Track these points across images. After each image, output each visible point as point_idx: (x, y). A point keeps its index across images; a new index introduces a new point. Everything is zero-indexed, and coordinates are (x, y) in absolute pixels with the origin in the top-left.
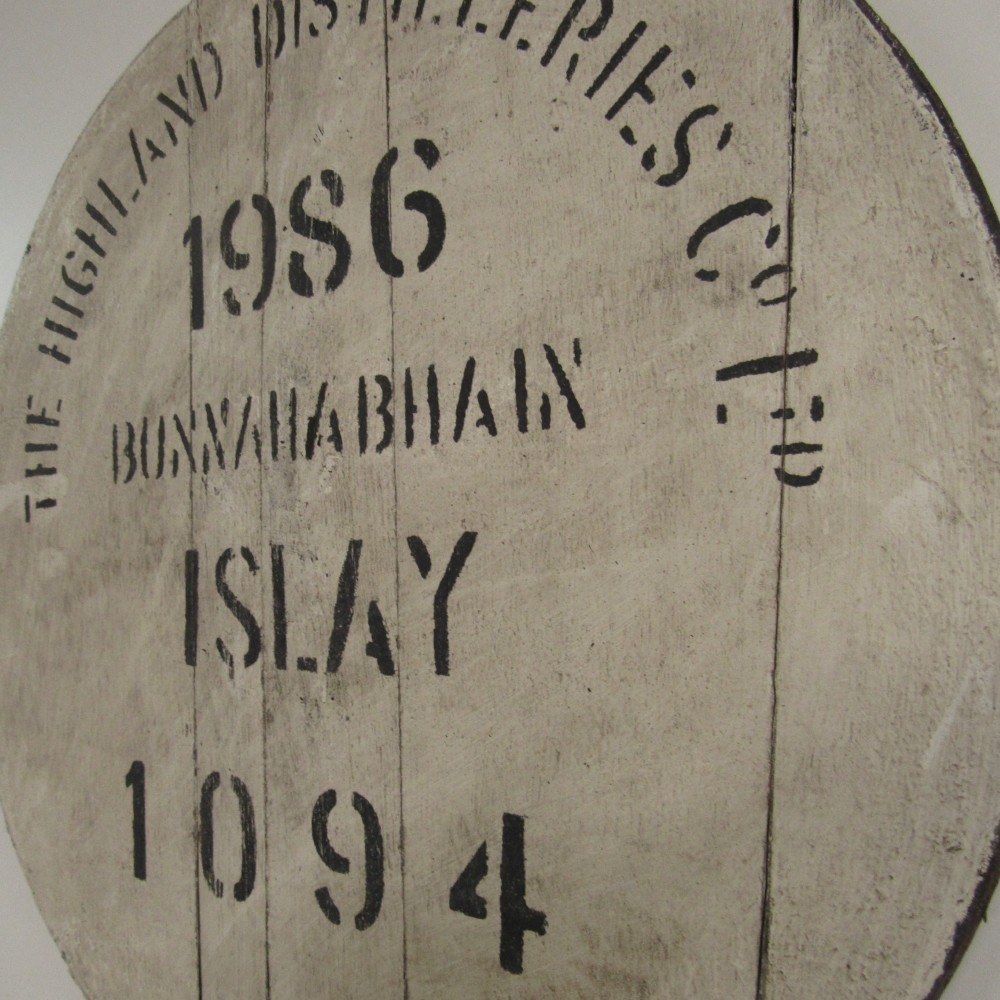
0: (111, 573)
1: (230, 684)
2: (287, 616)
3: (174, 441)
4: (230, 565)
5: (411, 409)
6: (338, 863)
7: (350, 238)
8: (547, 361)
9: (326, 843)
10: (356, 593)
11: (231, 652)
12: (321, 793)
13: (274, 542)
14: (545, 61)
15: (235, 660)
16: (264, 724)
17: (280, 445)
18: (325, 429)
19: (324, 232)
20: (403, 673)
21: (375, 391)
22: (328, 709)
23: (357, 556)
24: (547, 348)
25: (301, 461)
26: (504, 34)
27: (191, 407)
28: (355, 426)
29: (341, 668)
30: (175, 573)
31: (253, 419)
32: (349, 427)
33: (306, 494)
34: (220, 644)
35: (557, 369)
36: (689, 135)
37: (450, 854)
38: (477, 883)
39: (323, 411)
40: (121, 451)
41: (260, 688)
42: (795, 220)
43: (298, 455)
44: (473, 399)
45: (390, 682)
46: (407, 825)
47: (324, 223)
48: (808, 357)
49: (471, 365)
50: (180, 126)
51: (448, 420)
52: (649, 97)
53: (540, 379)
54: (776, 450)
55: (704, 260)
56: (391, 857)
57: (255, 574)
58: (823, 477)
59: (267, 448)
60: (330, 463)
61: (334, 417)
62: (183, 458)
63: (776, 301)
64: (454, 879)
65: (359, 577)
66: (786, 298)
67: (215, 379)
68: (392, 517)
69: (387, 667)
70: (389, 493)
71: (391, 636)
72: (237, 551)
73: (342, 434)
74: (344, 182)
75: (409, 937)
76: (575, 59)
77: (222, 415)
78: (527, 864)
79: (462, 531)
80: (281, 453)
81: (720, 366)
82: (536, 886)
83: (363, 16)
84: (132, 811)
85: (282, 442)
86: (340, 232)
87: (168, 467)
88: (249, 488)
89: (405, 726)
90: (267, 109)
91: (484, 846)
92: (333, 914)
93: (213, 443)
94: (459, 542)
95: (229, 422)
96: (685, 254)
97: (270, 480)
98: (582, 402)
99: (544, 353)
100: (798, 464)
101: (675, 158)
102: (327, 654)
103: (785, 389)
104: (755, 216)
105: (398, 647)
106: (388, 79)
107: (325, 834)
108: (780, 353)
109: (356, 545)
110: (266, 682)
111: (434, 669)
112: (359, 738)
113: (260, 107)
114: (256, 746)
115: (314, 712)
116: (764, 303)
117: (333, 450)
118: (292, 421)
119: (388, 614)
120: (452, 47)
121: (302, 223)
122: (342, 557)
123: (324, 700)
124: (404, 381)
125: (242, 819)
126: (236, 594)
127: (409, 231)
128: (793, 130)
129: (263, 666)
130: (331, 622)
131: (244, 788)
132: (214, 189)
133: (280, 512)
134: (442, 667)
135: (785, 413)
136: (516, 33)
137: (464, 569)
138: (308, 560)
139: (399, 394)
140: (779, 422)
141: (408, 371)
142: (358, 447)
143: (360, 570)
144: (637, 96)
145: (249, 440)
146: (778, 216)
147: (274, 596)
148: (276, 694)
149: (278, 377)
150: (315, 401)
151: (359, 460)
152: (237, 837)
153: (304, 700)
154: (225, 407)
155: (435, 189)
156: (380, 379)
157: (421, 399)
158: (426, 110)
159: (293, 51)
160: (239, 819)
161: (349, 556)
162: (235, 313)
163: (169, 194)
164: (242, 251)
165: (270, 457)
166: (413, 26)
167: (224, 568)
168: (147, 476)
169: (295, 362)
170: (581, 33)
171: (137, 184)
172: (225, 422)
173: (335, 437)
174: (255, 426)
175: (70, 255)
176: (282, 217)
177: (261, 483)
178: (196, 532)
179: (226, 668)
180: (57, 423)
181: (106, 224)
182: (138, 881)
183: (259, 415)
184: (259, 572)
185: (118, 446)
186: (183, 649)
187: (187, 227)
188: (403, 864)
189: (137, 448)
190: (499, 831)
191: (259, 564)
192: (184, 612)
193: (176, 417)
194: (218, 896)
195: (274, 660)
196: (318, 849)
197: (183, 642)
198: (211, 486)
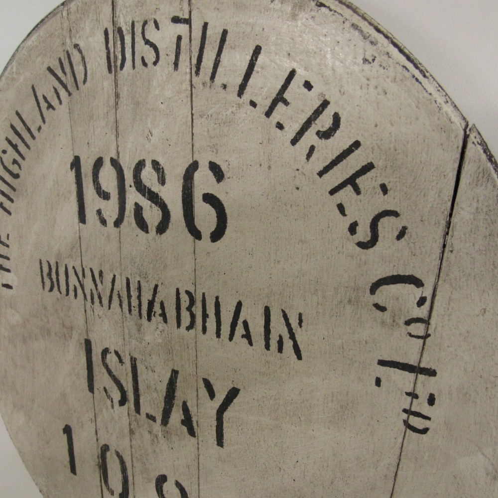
0: (46, 334)
1: (112, 411)
2: (140, 392)
3: (73, 281)
4: (109, 356)
5: (205, 316)
7: (170, 207)
8: (283, 319)
9: (163, 495)
10: (176, 395)
11: (112, 396)
12: (159, 474)
13: (132, 355)
14: (294, 142)
15: (114, 400)
16: (130, 434)
17: (132, 308)
18: (157, 308)
19: (154, 198)
20: (200, 439)
21: (185, 299)
22: (162, 440)
23: (176, 378)
24: (283, 311)
25: (145, 321)
26: (268, 114)
27: (82, 265)
28: (174, 313)
29: (169, 425)
30: (80, 347)
31: (117, 287)
32: (171, 313)
33: (148, 338)
34: (105, 390)
35: (288, 325)
36: (379, 224)
39: (156, 299)
40: (45, 274)
41: (127, 417)
42: (437, 298)
43: (143, 317)
44: (240, 323)
45: (193, 440)
47: (154, 193)
48: (432, 373)
49: (239, 305)
50: (63, 93)
51: (226, 328)
52: (358, 191)
53: (278, 327)
54: (405, 411)
55: (379, 298)
57: (122, 365)
58: (429, 433)
59: (125, 306)
60: (161, 328)
61: (162, 304)
62: (79, 291)
63: (418, 337)
65: (177, 388)
66: (424, 338)
67: (95, 257)
68: (194, 365)
69: (192, 432)
70: (193, 353)
71: (194, 419)
72: (112, 350)
73: (167, 315)
74: (166, 172)
76: (312, 149)
77: (100, 278)
79: (232, 386)
80: (133, 312)
81: (381, 358)
83: (176, 64)
84: (67, 445)
85: (134, 307)
86: (164, 202)
87: (72, 293)
88: (117, 322)
89: (201, 461)
90: (117, 104)
93: (95, 291)
94: (230, 390)
95: (104, 283)
96: (368, 291)
97: (128, 324)
98: (301, 347)
99: (282, 314)
100: (415, 421)
101: (369, 234)
102: (161, 417)
103: (415, 383)
104: (412, 286)
105: (198, 425)
106: (192, 115)
107: (162, 491)
108: (416, 364)
109: (175, 373)
110: (130, 416)
111: (216, 442)
112: (178, 459)
113: (112, 101)
114: (127, 442)
115: (155, 440)
116: (410, 335)
117: (162, 322)
118: (139, 297)
119: (193, 410)
120: (234, 108)
121: (140, 187)
122: (168, 376)
123: (160, 436)
124: (201, 299)
126: (112, 371)
127: (205, 216)
128: (444, 246)
129: (128, 408)
130: (163, 404)
131: (122, 457)
132: (86, 144)
133: (134, 342)
134: (220, 443)
135: (413, 395)
136: (276, 116)
137: (232, 404)
138: (150, 371)
139: (199, 305)
140: (409, 399)
141: (204, 294)
142: (176, 325)
143: (178, 385)
144: (349, 187)
145: (115, 297)
146: (427, 292)
147: (133, 380)
148: (135, 423)
149: (130, 272)
150: (151, 293)
151: (177, 331)
152: (120, 476)
153: (150, 432)
154: (101, 273)
155: (221, 197)
156: (188, 292)
157: (211, 311)
158: (217, 144)
159: (132, 71)
160: (120, 469)
161: (172, 376)
162: (103, 225)
163: (60, 135)
164: (106, 190)
165: (128, 312)
166: (209, 85)
167: (106, 356)
168: (61, 293)
169: (139, 267)
170: (318, 133)
171: (39, 122)
172: (102, 283)
173: (164, 315)
174: (118, 292)
175: (4, 152)
176: (129, 178)
177: (123, 322)
178: (89, 331)
179: (109, 402)
180: (8, 246)
181: (23, 141)
182: (72, 474)
183: (120, 286)
184: (124, 365)
185: (43, 271)
186: (87, 384)
187: (72, 159)
189: (54, 276)
191: (124, 361)
192: (86, 367)
193: (74, 268)
194: (111, 495)
195: (134, 408)
196: (159, 496)
197: (86, 380)
198: (96, 313)
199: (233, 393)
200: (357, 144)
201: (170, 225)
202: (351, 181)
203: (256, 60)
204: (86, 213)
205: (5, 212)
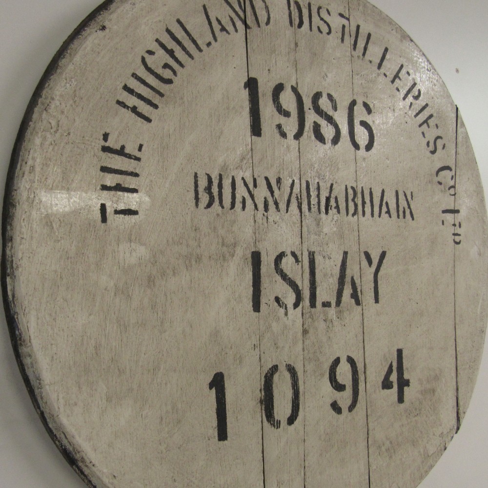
0: (194, 263)
1: (286, 319)
2: (316, 284)
3: (241, 191)
4: (284, 260)
5: (364, 203)
6: (341, 388)
7: (340, 127)
8: (404, 196)
9: (336, 381)
10: (346, 273)
11: (286, 303)
12: (333, 360)
13: (310, 250)
14: (404, 99)
15: (288, 306)
16: (303, 335)
17: (312, 206)
18: (333, 203)
19: (330, 120)
20: (364, 304)
21: (350, 192)
22: (336, 322)
23: (346, 258)
24: (404, 192)
25: (323, 215)
26: (392, 82)
27: (253, 176)
28: (344, 204)
29: (341, 305)
30: (245, 263)
31: (296, 189)
32: (342, 205)
33: (326, 230)
34: (277, 300)
35: (407, 200)
36: (437, 142)
37: (381, 369)
38: (389, 378)
39: (332, 195)
40: (201, 189)
41: (301, 319)
42: (456, 175)
43: (322, 212)
44: (384, 203)
45: (360, 308)
46: (367, 363)
47: (329, 116)
48: (458, 212)
49: (383, 191)
51: (376, 209)
52: (429, 126)
53: (403, 203)
54: (453, 234)
55: (439, 179)
56: (361, 377)
57: (298, 264)
58: (461, 243)
59: (305, 207)
60: (335, 218)
61: (336, 198)
62: (249, 202)
64: (383, 378)
65: (347, 267)
66: (454, 195)
67: (272, 166)
68: (358, 243)
69: (358, 303)
70: (356, 233)
71: (358, 290)
72: (288, 251)
73: (340, 207)
74: (337, 102)
75: (368, 407)
76: (411, 104)
77: (277, 185)
78: (404, 364)
79: (382, 250)
80: (313, 209)
81: (443, 209)
82: (406, 371)
83: (343, 40)
85: (314, 205)
86: (336, 123)
87: (238, 205)
88: (294, 223)
89: (365, 324)
90: (295, 49)
91: (392, 362)
92: (339, 411)
93: (271, 198)
94: (381, 254)
95: (282, 189)
96: (435, 175)
97: (307, 221)
98: (413, 212)
99: (404, 194)
100: (457, 239)
101: (434, 147)
102: (335, 299)
103: (454, 219)
104: (449, 171)
105: (361, 294)
106: (352, 72)
107: (335, 377)
108: (453, 209)
109: (346, 253)
110: (304, 315)
111: (374, 301)
112: (349, 333)
113: (293, 46)
114: (299, 347)
115: (330, 325)
116: (450, 195)
117: (337, 213)
118: (318, 196)
119: (357, 281)
120: (376, 75)
121: (318, 110)
122: (341, 258)
123: (335, 319)
124: (361, 191)
125: (292, 384)
126: (288, 274)
127: (361, 135)
128: (456, 152)
129: (303, 308)
130: (337, 285)
131: (294, 368)
133: (313, 237)
134: (377, 300)
135: (454, 225)
136: (396, 84)
137: (382, 264)
138: (327, 258)
139: (359, 195)
140: (453, 227)
141: (362, 188)
142: (346, 214)
143: (348, 264)
144: (425, 124)
145: (293, 200)
146: (453, 173)
147: (310, 275)
148: (310, 320)
149: (310, 175)
150: (328, 191)
151: (345, 219)
152: (289, 394)
153: (325, 320)
154: (279, 181)
155: (371, 123)
156: (352, 188)
157: (367, 200)
158: (367, 92)
159: (309, 32)
160: (290, 384)
161: (343, 258)
162: (283, 137)
163: (233, 56)
164: (286, 109)
165: (307, 210)
166: (361, 58)
167: (281, 261)
168: (223, 207)
169: (318, 170)
170: (413, 96)
171: (210, 38)
172: (279, 189)
173: (337, 207)
174: (297, 195)
175: (150, 53)
176: (308, 103)
177: (301, 221)
178: (259, 241)
179: (282, 311)
180: (138, 159)
181: (184, 49)
182: (221, 442)
183: (299, 190)
184: (300, 264)
185: (199, 186)
186: (251, 304)
187: (246, 79)
188: (365, 379)
189: (215, 190)
190: (396, 356)
191: (300, 260)
192: (252, 284)
193: (243, 178)
194: (277, 428)
195: (309, 304)
196: (332, 385)
197: (251, 300)
198: (271, 219)
199: (383, 255)
200: (427, 105)
201: (341, 139)
202: (426, 122)
203: (386, 53)
204: (262, 127)
205: (140, 119)
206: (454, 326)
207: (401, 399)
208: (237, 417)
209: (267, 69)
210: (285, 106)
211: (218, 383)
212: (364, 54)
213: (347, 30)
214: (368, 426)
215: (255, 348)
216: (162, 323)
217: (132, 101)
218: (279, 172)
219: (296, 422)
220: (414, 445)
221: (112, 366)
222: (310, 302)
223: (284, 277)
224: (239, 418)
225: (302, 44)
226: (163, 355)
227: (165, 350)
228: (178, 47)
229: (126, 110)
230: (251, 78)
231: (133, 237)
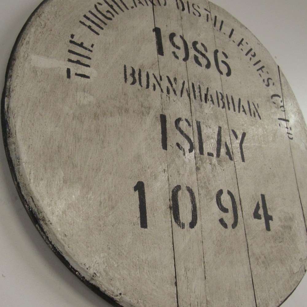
1: (184, 157)
2: (203, 141)
3: (153, 80)
4: (181, 123)
5: (228, 103)
6: (225, 210)
7: (210, 60)
9: (221, 205)
10: (222, 139)
11: (184, 148)
12: (218, 190)
13: (197, 120)
14: (246, 55)
15: (185, 150)
16: (196, 170)
17: (196, 97)
18: (209, 97)
19: (204, 55)
20: (235, 160)
21: (220, 95)
22: (218, 167)
23: (221, 130)
25: (204, 103)
26: (238, 46)
27: (160, 74)
28: (217, 101)
29: (220, 157)
30: (156, 120)
33: (206, 111)
34: (178, 145)
35: (255, 107)
36: (269, 81)
37: (252, 204)
38: (258, 211)
39: (208, 94)
40: (128, 74)
41: (194, 160)
42: (284, 101)
43: (203, 101)
44: (241, 106)
45: (232, 162)
46: (241, 198)
47: (203, 53)
48: (288, 121)
49: (240, 100)
51: (237, 108)
52: (263, 72)
53: (252, 108)
54: (287, 133)
55: (273, 100)
56: (239, 207)
57: (190, 127)
58: (293, 139)
59: (192, 96)
60: (212, 106)
61: (211, 96)
62: (157, 87)
64: (254, 211)
65: (222, 136)
68: (227, 124)
69: (231, 159)
70: (225, 118)
71: (230, 151)
72: (183, 118)
73: (214, 101)
74: (207, 48)
75: (246, 228)
76: (251, 58)
77: (174, 81)
78: (267, 205)
79: (243, 132)
81: (278, 118)
82: (269, 210)
83: (207, 20)
84: (138, 201)
85: (198, 96)
86: (207, 58)
87: (151, 87)
88: (186, 104)
89: (237, 173)
91: (258, 202)
92: (225, 226)
93: (171, 87)
96: (271, 98)
97: (194, 104)
98: (260, 115)
99: (253, 104)
100: (290, 136)
101: (267, 83)
102: (216, 153)
103: (286, 124)
105: (233, 154)
106: (214, 36)
107: (221, 203)
108: (285, 119)
110: (196, 158)
111: (242, 160)
112: (227, 175)
114: (194, 177)
115: (214, 168)
116: (282, 111)
117: (212, 104)
118: (200, 92)
119: (229, 146)
120: (228, 40)
121: (196, 50)
122: (217, 130)
123: (217, 164)
124: (226, 96)
125: (191, 200)
126: (184, 131)
128: (281, 88)
129: (195, 153)
130: (216, 145)
131: (191, 190)
133: (198, 113)
135: (287, 128)
137: (244, 140)
138: (208, 127)
139: (225, 98)
141: (227, 95)
142: (218, 106)
143: (222, 134)
144: (261, 70)
145: (185, 91)
146: (281, 99)
147: (198, 134)
148: (200, 162)
149: (194, 80)
150: (206, 90)
151: (218, 108)
152: (190, 206)
153: (211, 164)
154: (175, 79)
155: (228, 63)
156: (220, 93)
157: (230, 101)
158: (224, 48)
159: (188, 13)
161: (219, 129)
162: (177, 58)
163: (146, 16)
165: (194, 98)
166: (219, 31)
167: (179, 123)
168: (142, 86)
169: (199, 79)
170: (251, 55)
171: (133, 5)
172: (176, 83)
173: (212, 100)
174: (187, 89)
175: (100, 4)
176: (190, 45)
177: (191, 104)
178: (164, 109)
179: (182, 152)
180: (91, 51)
181: (118, 6)
182: (143, 229)
183: (188, 87)
184: (191, 127)
185: (127, 72)
186: (161, 144)
187: (154, 28)
188: (242, 209)
189: (137, 76)
190: (261, 198)
191: (191, 125)
192: (161, 133)
193: (153, 74)
194: (182, 228)
195: (199, 152)
196: (219, 207)
197: (161, 142)
198: (171, 99)
199: (244, 135)
200: (260, 61)
201: (211, 66)
203: (233, 32)
204: (164, 51)
205: (92, 32)
206: (297, 188)
207: (268, 228)
208: (154, 214)
209: (166, 25)
210: (177, 44)
211: (140, 187)
212: (220, 29)
213: (209, 16)
214: (247, 241)
215: (164, 172)
216: (103, 142)
217: (88, 23)
218: (175, 75)
219: (196, 227)
220: (282, 263)
221: (69, 161)
222: (200, 151)
223: (182, 132)
224: (155, 215)
225: (185, 18)
226: (103, 162)
227: (104, 159)
228: (115, 5)
229: (85, 26)
230: (157, 28)
231: (86, 90)
